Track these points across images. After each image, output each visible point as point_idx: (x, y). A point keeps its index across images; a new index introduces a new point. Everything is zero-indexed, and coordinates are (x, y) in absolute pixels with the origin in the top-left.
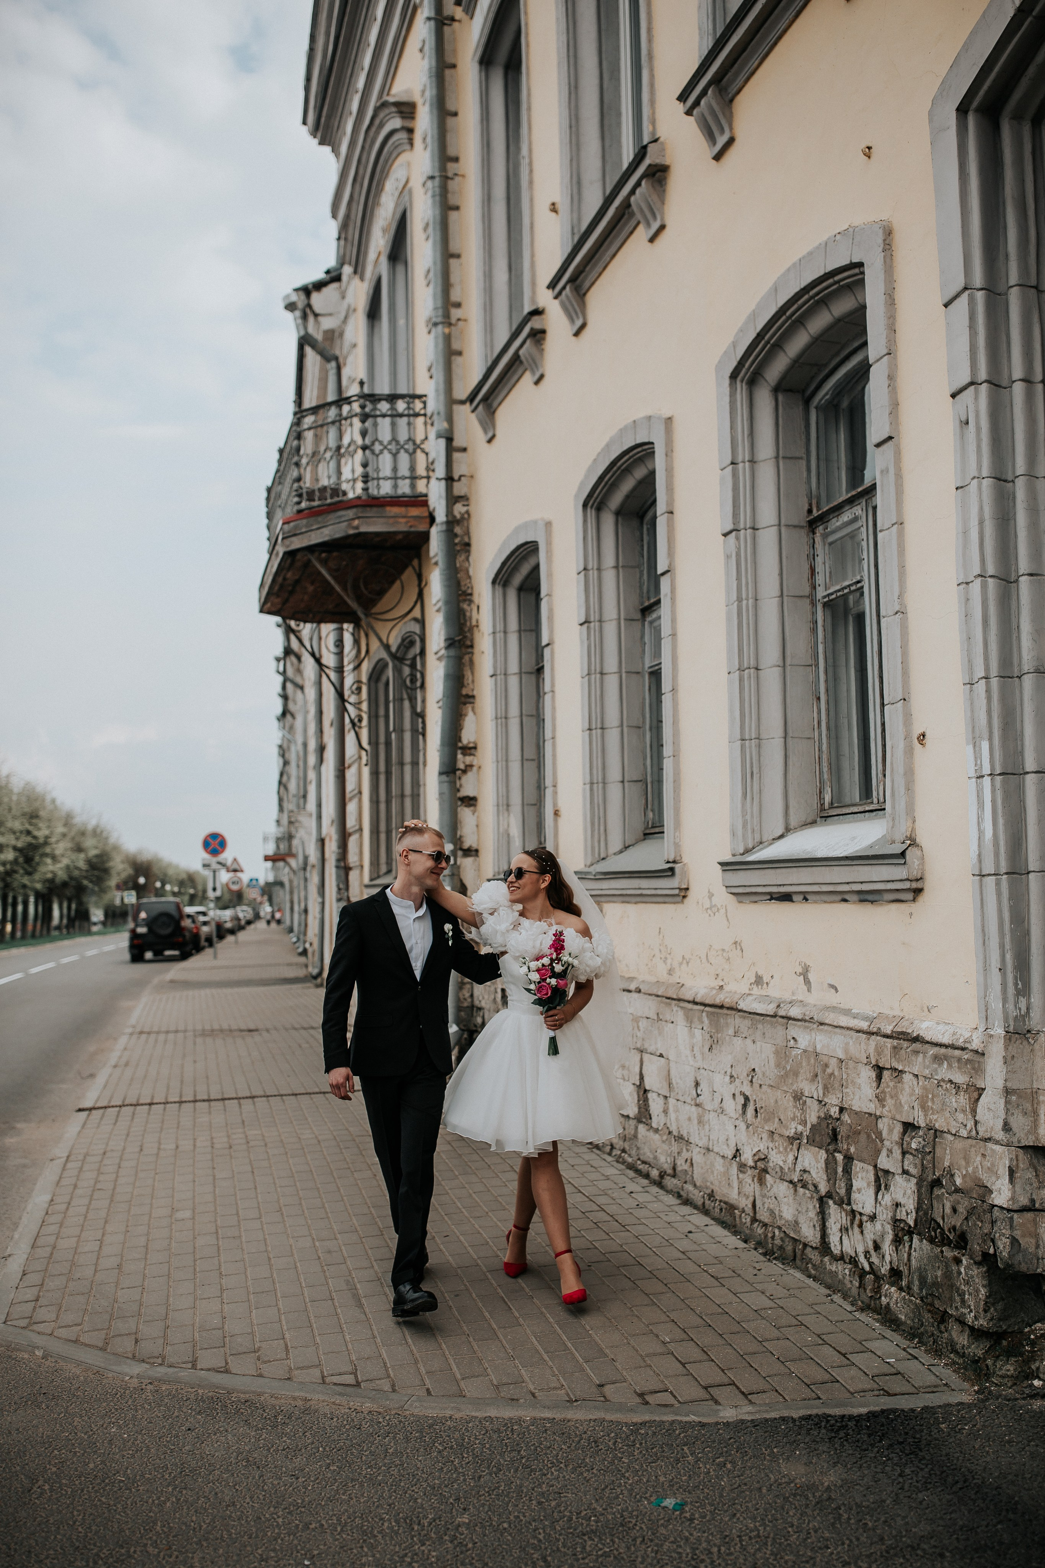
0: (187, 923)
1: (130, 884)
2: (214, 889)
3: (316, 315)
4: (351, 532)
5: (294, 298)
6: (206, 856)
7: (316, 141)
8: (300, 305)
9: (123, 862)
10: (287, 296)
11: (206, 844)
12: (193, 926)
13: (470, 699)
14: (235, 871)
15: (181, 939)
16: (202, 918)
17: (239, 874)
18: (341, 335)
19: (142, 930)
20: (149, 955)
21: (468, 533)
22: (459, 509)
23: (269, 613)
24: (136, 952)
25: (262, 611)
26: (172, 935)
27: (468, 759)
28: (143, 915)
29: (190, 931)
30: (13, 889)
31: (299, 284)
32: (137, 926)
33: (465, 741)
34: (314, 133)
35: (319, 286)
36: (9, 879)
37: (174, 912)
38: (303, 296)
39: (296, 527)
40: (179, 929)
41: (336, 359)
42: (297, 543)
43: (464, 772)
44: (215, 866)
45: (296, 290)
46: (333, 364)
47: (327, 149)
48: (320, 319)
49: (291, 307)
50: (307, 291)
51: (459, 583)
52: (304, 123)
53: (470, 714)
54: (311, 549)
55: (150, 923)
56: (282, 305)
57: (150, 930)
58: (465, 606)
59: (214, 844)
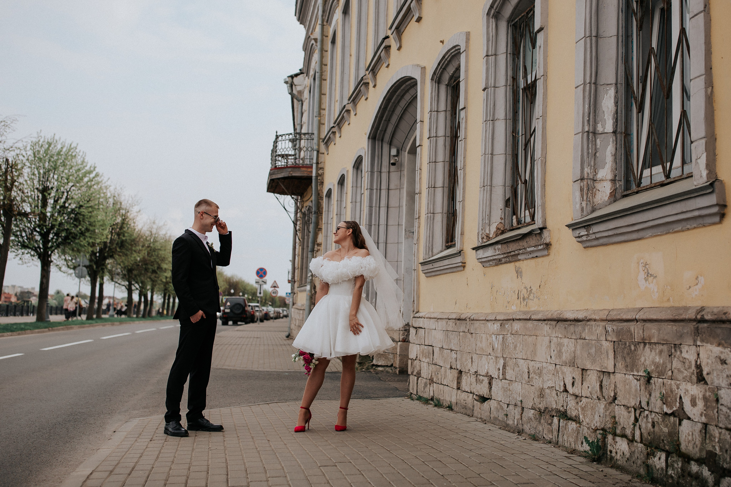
0: (249, 309)
1: (227, 293)
2: (260, 293)
3: (295, 85)
4: (290, 175)
5: (287, 80)
6: (258, 278)
7: (299, 23)
8: (290, 82)
9: (223, 281)
10: (285, 79)
11: (258, 273)
12: (252, 311)
13: (320, 229)
14: (275, 287)
15: (245, 316)
16: (257, 309)
17: (276, 289)
18: (303, 92)
19: (227, 311)
20: (230, 323)
21: (323, 179)
22: (320, 172)
23: (270, 192)
24: (224, 320)
25: (268, 191)
26: (241, 313)
27: (319, 248)
28: (228, 304)
29: (250, 313)
30: (169, 291)
31: (289, 75)
32: (225, 308)
33: (318, 242)
34: (299, 20)
35: (297, 75)
36: (167, 286)
37: (242, 303)
38: (290, 78)
39: (274, 172)
40: (244, 311)
41: (302, 101)
42: (274, 177)
43: (317, 251)
44: (261, 283)
45: (288, 77)
46: (300, 102)
47: (302, 26)
48: (297, 87)
49: (286, 82)
50: (292, 77)
51: (319, 194)
52: (295, 15)
53: (320, 234)
54: (279, 179)
55: (231, 308)
56: (283, 82)
57: (231, 311)
58: (321, 201)
59: (261, 273)
